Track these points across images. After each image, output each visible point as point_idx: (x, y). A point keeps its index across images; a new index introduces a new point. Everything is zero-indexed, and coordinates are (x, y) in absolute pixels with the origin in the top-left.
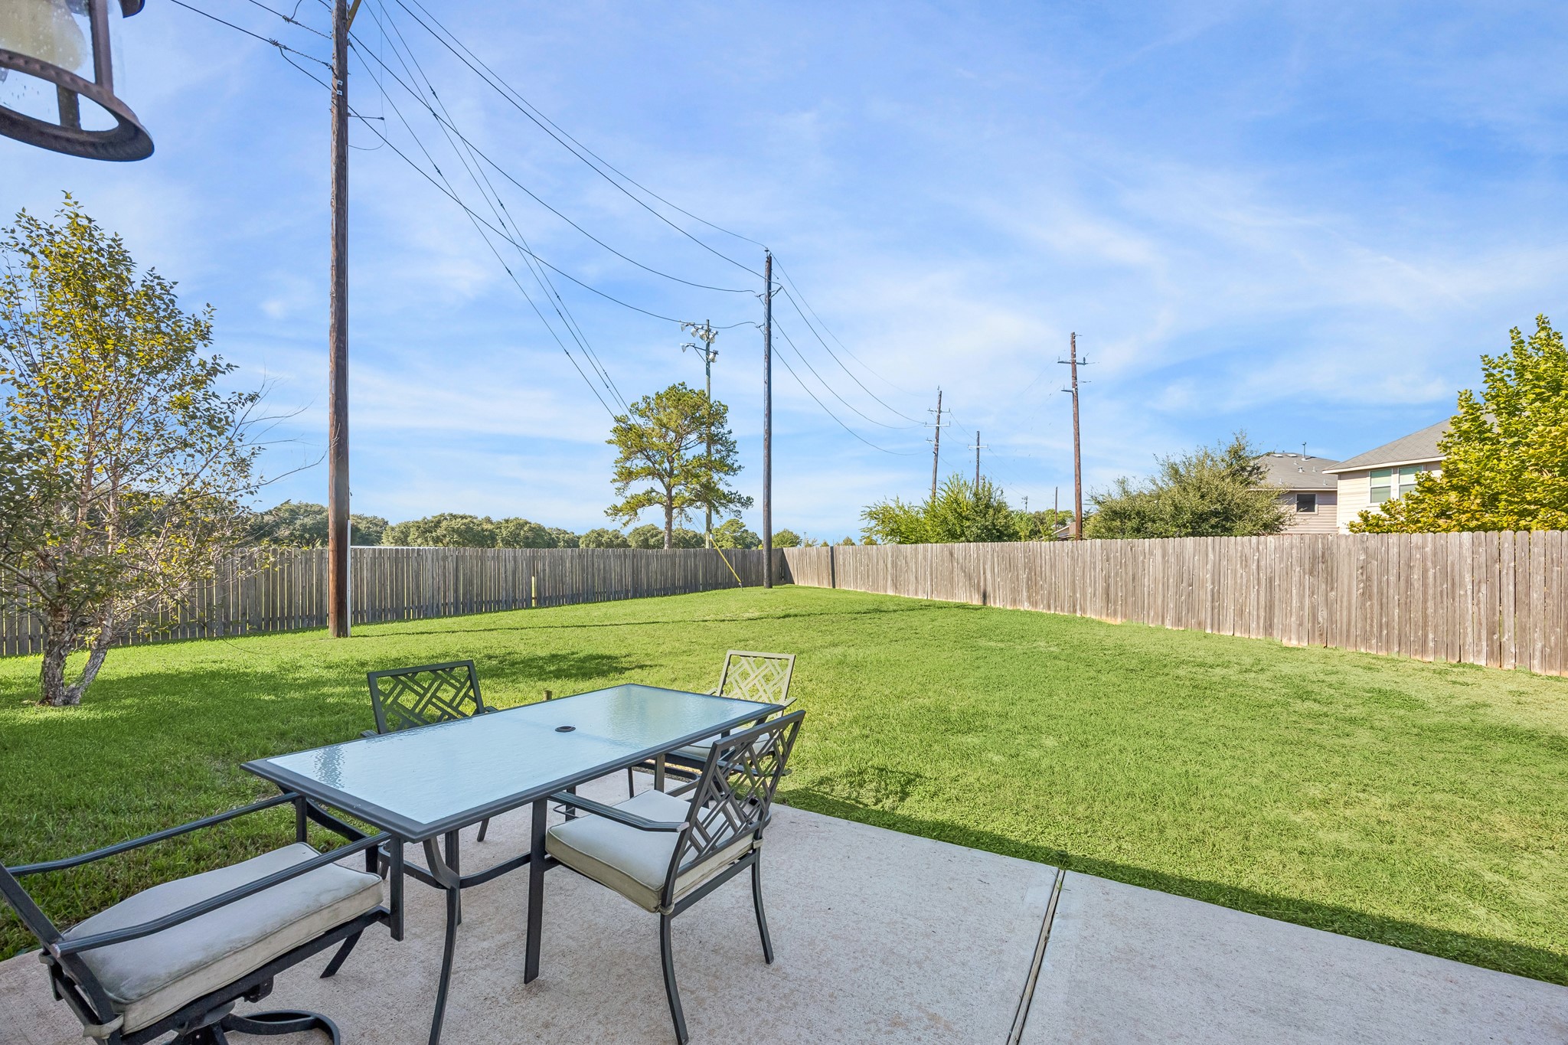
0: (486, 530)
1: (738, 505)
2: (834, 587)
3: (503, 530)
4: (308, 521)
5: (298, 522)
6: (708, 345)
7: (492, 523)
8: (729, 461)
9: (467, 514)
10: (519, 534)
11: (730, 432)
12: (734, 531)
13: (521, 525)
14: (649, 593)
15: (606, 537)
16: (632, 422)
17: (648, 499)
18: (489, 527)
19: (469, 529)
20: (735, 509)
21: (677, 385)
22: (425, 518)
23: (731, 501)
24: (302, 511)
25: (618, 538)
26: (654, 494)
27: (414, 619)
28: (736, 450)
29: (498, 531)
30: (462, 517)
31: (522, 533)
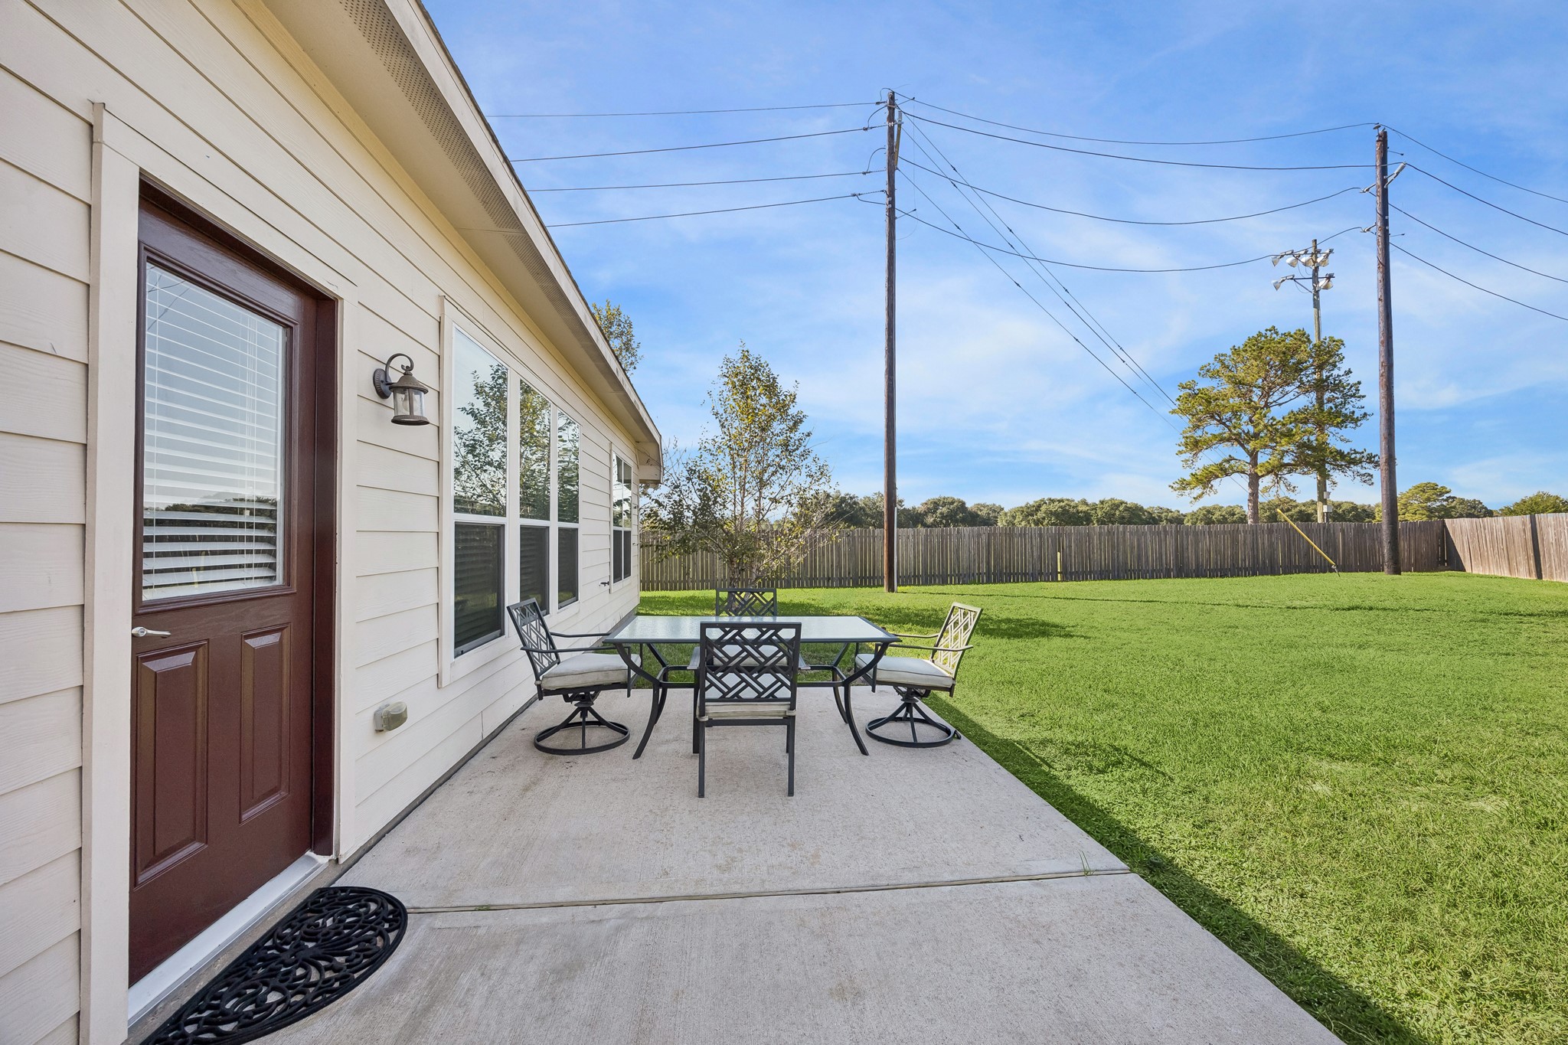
0: (1081, 512)
1: (1367, 466)
2: (1540, 576)
3: (1098, 511)
4: (945, 510)
5: (939, 511)
6: (1316, 270)
7: (1087, 505)
8: (1348, 409)
9: (1065, 498)
10: (1114, 515)
11: (1349, 372)
12: (1428, 500)
13: (1116, 506)
14: (1199, 573)
15: (1218, 513)
16: (1200, 386)
17: (1224, 470)
18: (1084, 508)
19: (1065, 511)
20: (1363, 471)
21: (1264, 332)
22: (1028, 503)
23: (1355, 462)
24: (941, 502)
25: (1234, 514)
26: (1233, 462)
27: (955, 584)
28: (1361, 393)
29: (1093, 512)
30: (1059, 501)
31: (1117, 513)
